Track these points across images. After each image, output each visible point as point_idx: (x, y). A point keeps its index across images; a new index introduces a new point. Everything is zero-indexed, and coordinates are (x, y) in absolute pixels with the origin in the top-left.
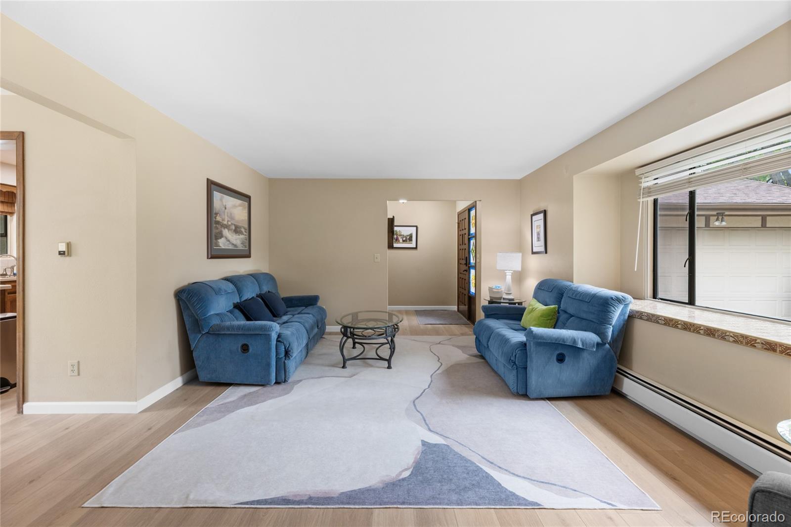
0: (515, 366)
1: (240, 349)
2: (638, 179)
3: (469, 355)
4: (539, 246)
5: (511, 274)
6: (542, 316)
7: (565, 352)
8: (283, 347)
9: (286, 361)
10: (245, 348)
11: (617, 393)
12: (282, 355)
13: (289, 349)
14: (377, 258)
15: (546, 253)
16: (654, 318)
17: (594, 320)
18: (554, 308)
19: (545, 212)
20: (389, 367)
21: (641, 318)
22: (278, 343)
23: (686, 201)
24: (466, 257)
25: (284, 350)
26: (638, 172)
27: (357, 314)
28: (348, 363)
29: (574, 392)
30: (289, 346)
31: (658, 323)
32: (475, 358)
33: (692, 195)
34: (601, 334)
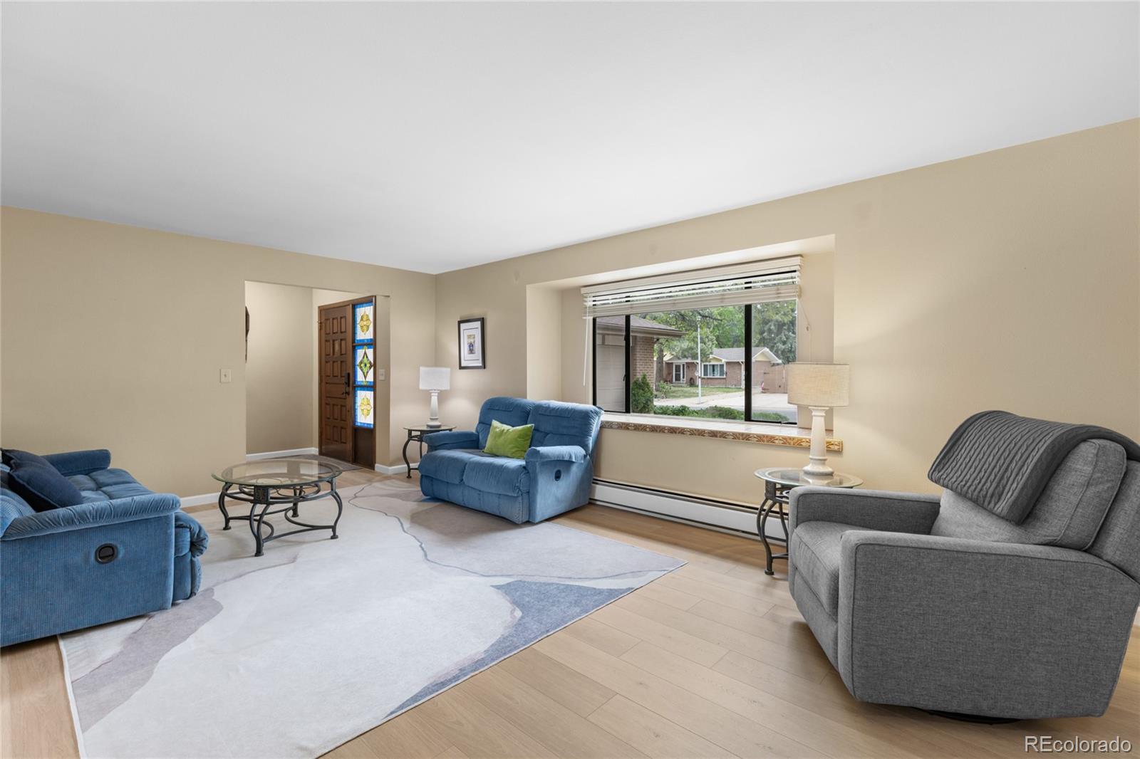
0: (520, 493)
1: (92, 558)
2: (583, 297)
3: (415, 501)
4: (473, 359)
5: (437, 394)
6: (519, 437)
7: (561, 469)
8: (189, 535)
9: (193, 559)
10: (106, 554)
11: (592, 503)
12: (186, 550)
13: (202, 536)
14: (225, 375)
15: (485, 368)
16: (624, 426)
17: (577, 434)
18: (531, 427)
19: (483, 321)
20: (334, 537)
21: (611, 427)
22: (178, 529)
23: (622, 322)
24: (349, 374)
25: (189, 539)
26: (583, 291)
27: (232, 470)
28: (266, 545)
29: (561, 509)
30: (200, 531)
31: (628, 429)
32: (426, 503)
33: (628, 318)
34: (585, 446)
